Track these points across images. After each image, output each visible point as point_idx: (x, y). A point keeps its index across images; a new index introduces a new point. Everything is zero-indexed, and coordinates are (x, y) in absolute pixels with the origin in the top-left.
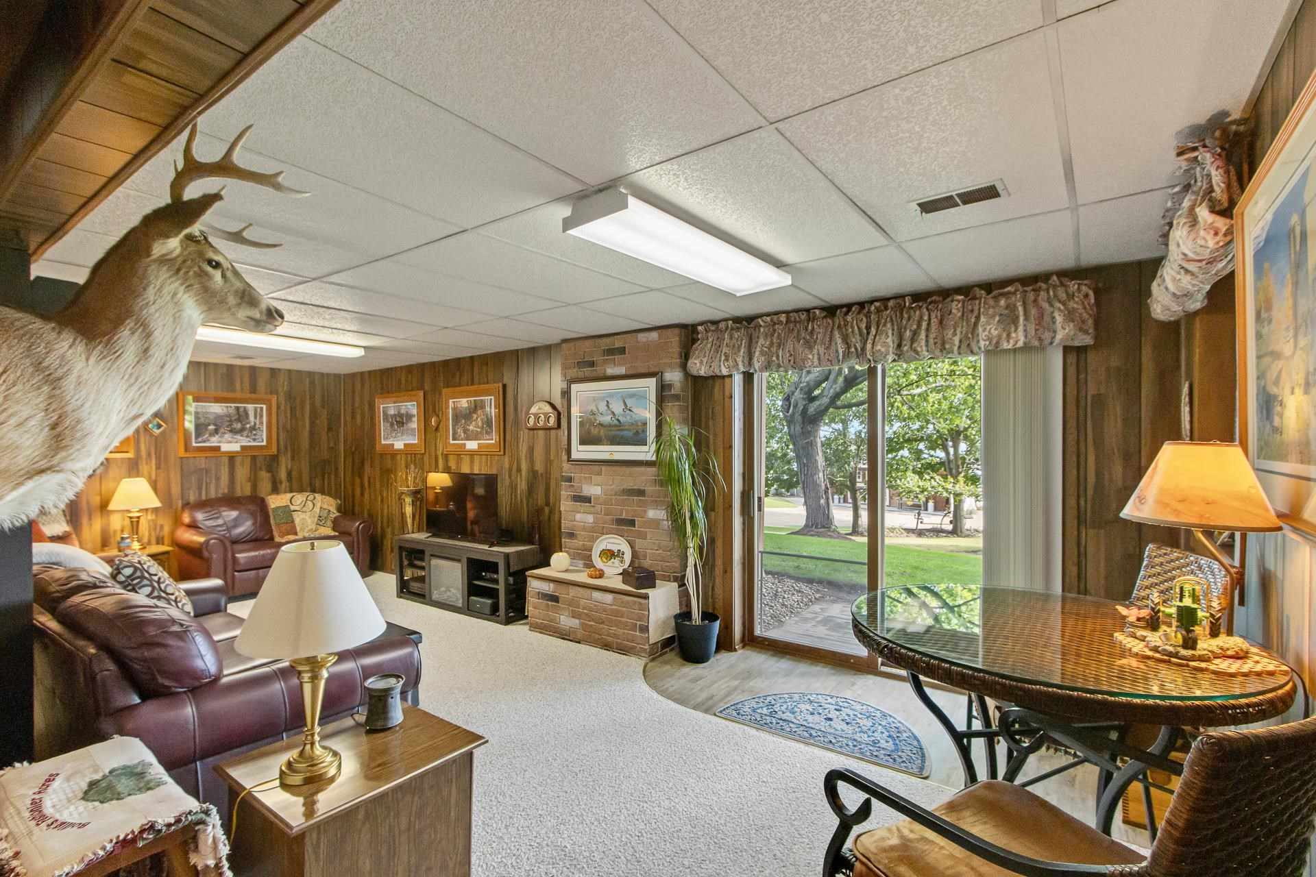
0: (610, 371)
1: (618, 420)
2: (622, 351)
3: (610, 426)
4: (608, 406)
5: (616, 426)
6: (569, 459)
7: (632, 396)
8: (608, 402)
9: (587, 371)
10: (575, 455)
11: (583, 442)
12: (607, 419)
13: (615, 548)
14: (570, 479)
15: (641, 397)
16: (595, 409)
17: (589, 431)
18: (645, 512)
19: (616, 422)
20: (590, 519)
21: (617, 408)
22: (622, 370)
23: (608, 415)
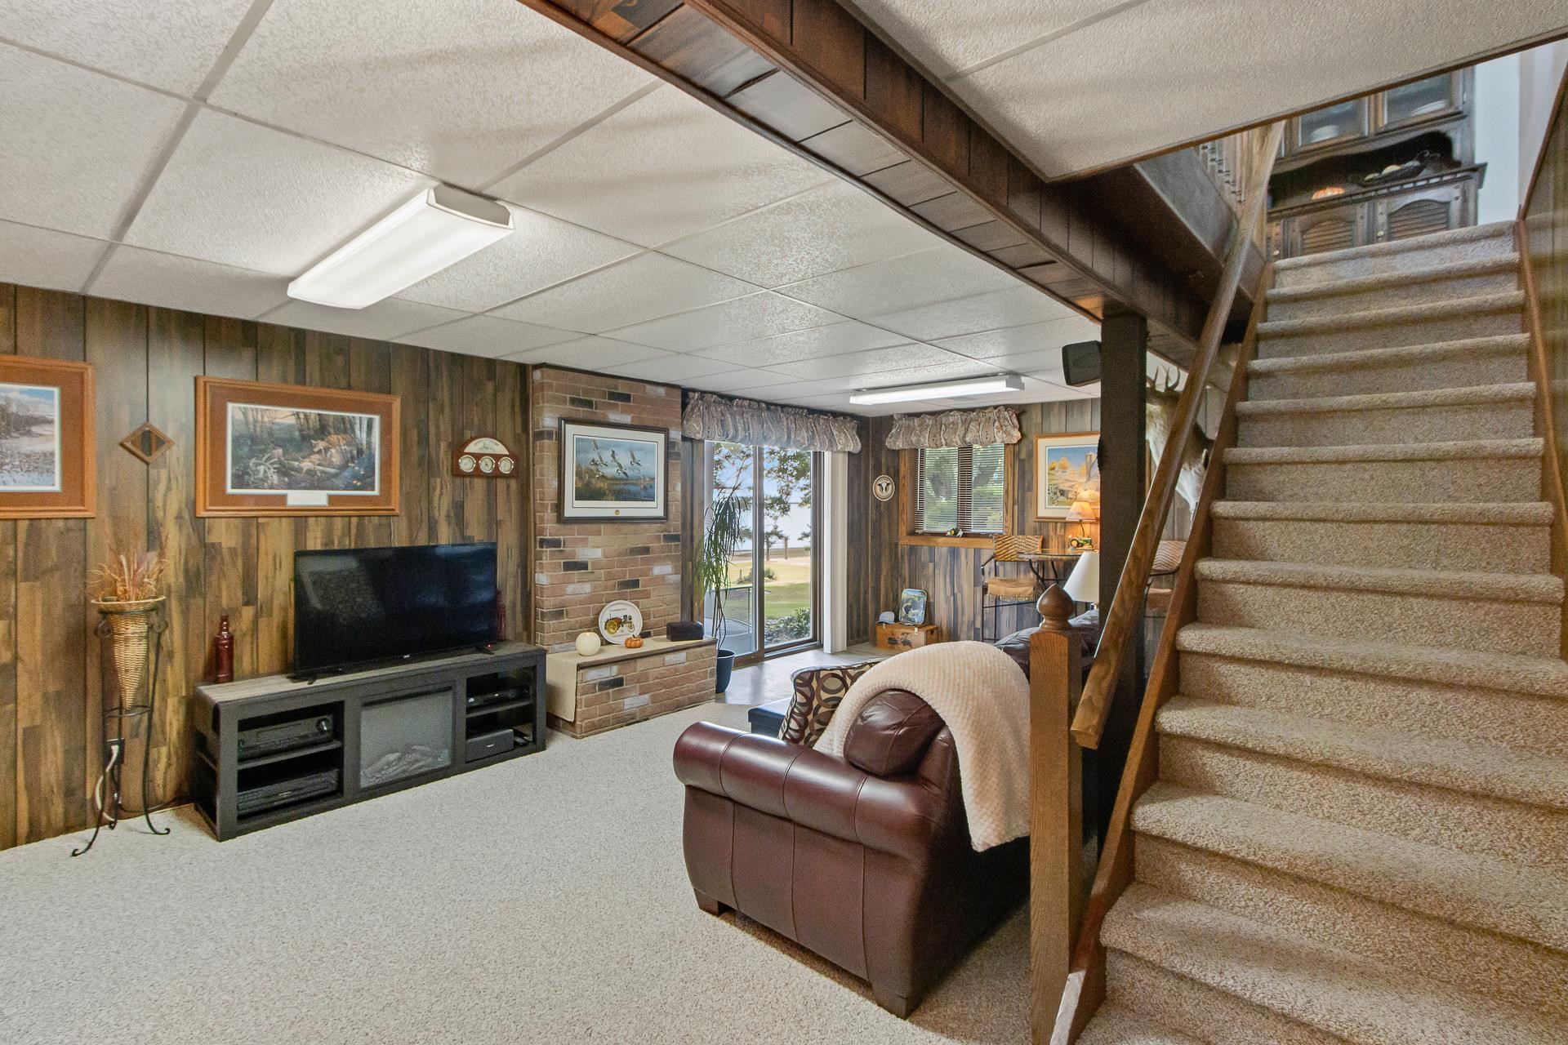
0: (614, 417)
1: (625, 473)
2: (626, 398)
3: (614, 479)
4: (613, 456)
5: (621, 479)
6: (561, 519)
7: (640, 449)
8: (613, 452)
9: (582, 412)
10: (569, 512)
11: (580, 496)
12: (611, 471)
13: (620, 615)
14: (556, 543)
15: (650, 452)
16: (597, 458)
17: (588, 484)
18: (652, 569)
19: (622, 475)
20: (587, 588)
21: (624, 459)
22: (627, 419)
23: (613, 467)
